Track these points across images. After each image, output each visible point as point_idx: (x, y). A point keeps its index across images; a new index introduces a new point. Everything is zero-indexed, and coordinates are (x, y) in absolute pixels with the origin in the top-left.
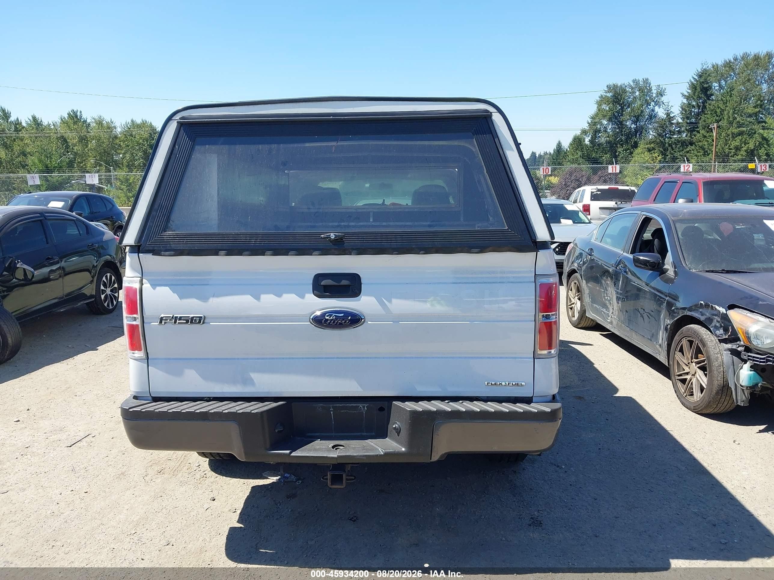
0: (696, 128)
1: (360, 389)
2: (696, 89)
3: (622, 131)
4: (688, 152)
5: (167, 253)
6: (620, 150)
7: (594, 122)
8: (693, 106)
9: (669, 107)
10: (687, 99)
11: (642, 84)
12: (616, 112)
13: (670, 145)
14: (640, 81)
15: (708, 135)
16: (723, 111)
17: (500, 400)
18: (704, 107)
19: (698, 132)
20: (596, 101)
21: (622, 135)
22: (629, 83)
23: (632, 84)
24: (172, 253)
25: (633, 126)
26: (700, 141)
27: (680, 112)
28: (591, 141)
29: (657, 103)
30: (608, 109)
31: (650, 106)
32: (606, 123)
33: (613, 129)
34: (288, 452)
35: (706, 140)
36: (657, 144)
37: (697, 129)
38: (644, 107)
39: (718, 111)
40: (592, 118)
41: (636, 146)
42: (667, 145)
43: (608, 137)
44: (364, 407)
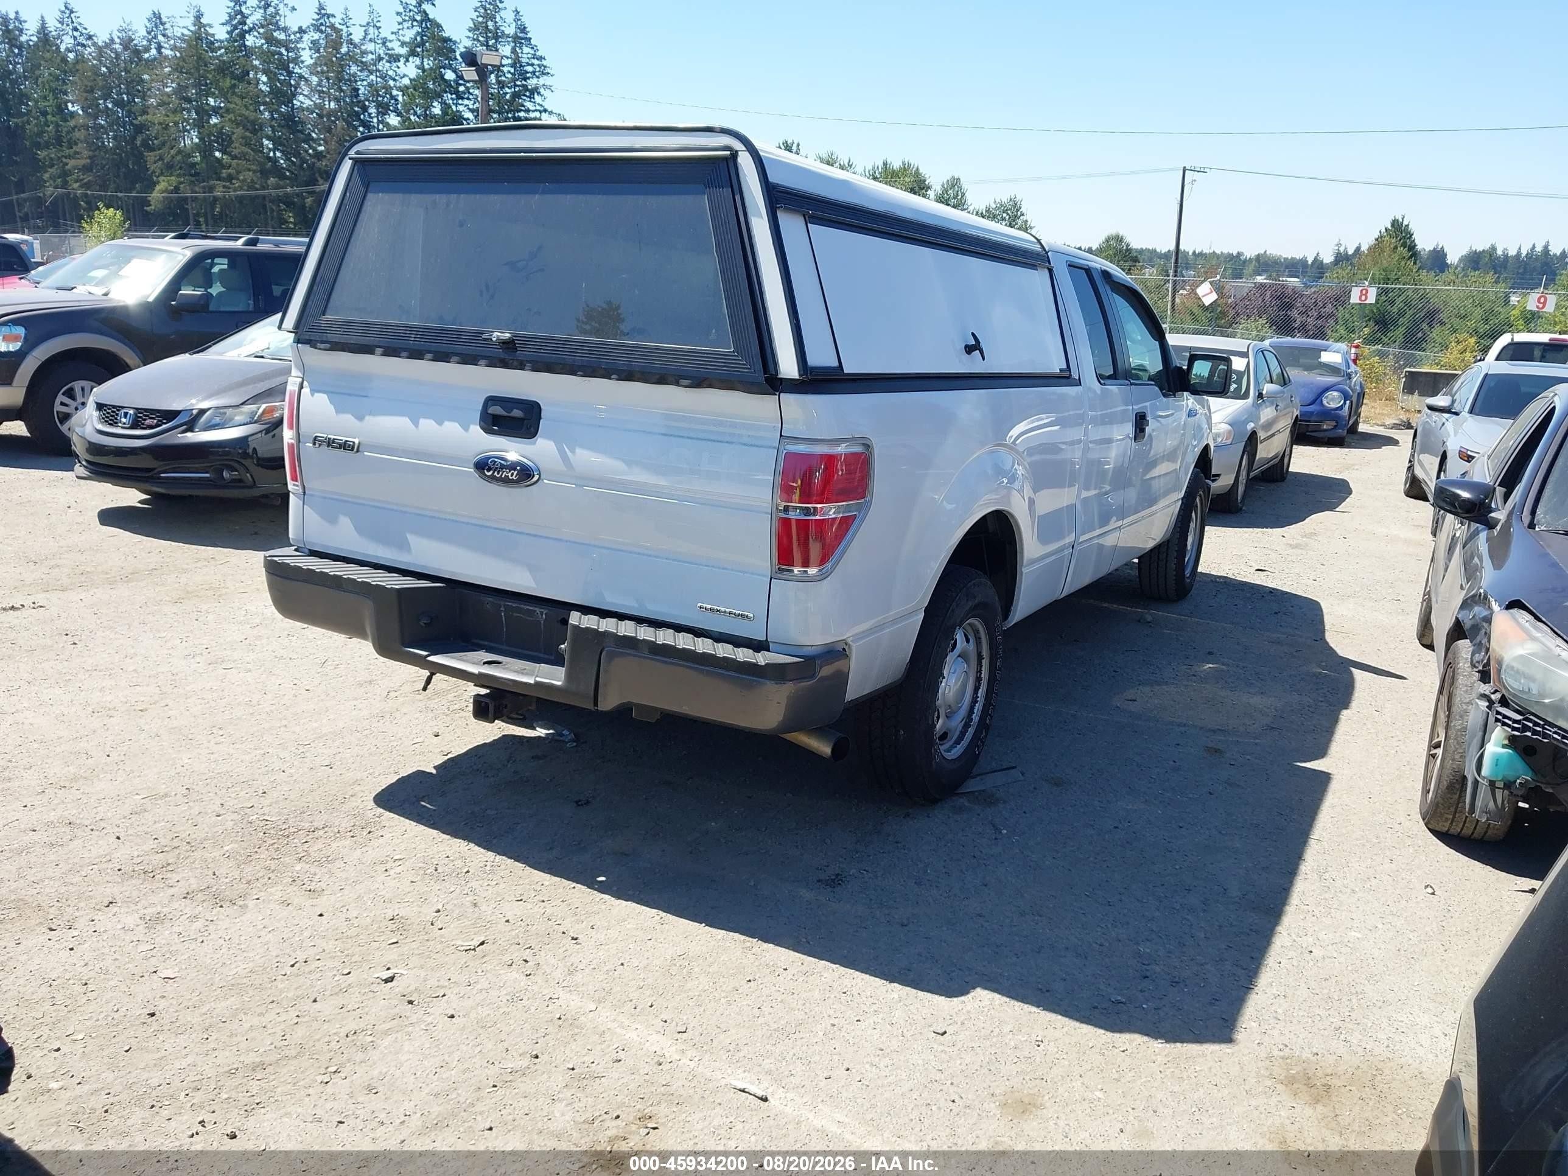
1: (534, 585)
5: (322, 346)
17: (719, 638)
24: (328, 346)
34: (425, 653)
44: (542, 614)
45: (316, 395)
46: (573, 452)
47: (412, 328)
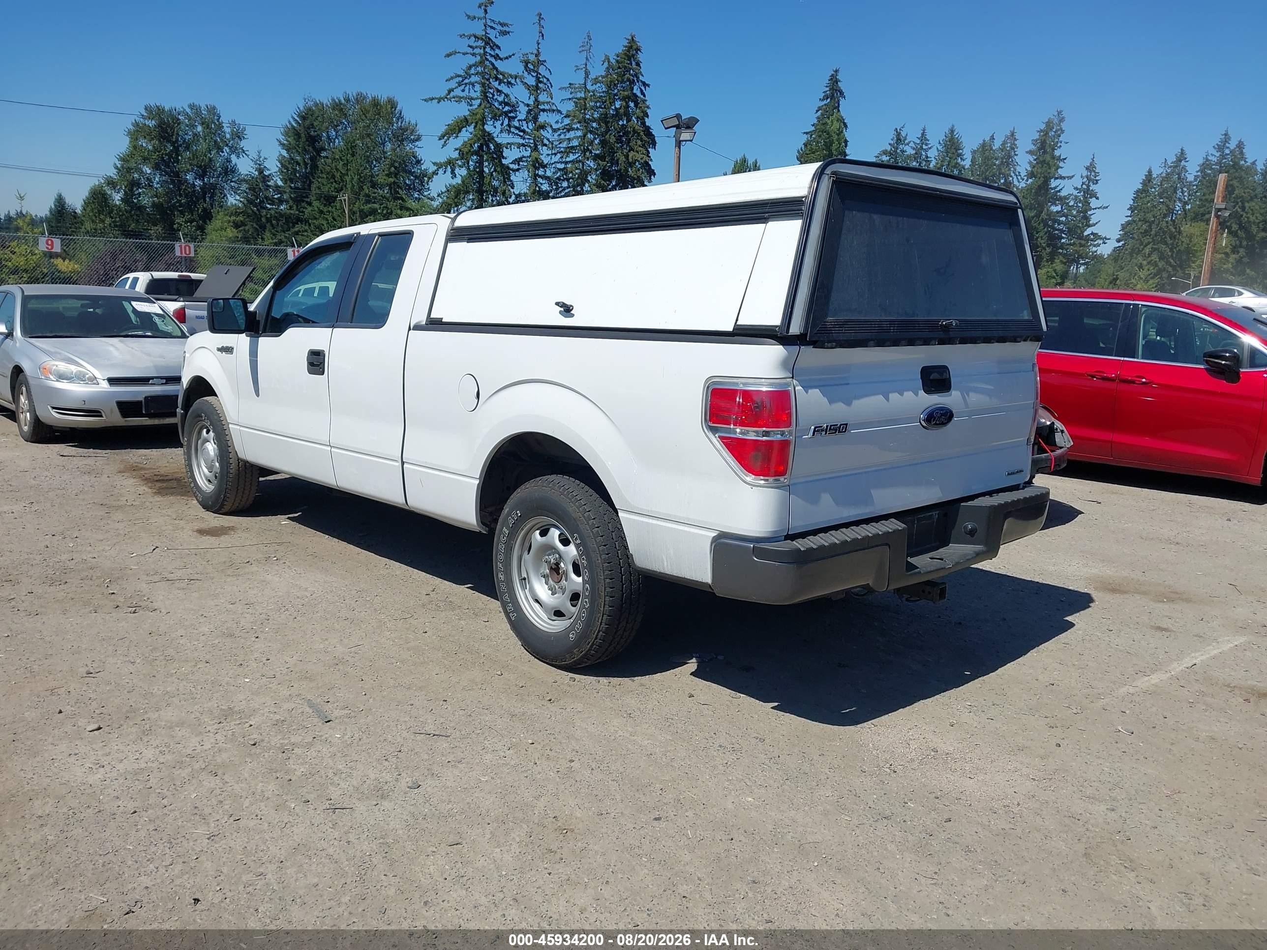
0: (305, 197)
2: (300, 137)
3: (180, 190)
4: (297, 233)
5: (830, 345)
6: (180, 220)
7: (127, 166)
8: (298, 163)
9: (261, 159)
10: (288, 150)
11: (205, 114)
12: (166, 155)
13: (269, 220)
14: (202, 109)
15: (325, 209)
16: (343, 175)
18: (315, 167)
19: (310, 204)
20: (127, 130)
21: (181, 195)
22: (182, 108)
23: (188, 110)
24: (834, 344)
25: (198, 182)
26: (316, 219)
27: (278, 169)
28: (126, 200)
29: (234, 150)
30: (150, 148)
31: (223, 152)
32: (149, 171)
33: (162, 183)
35: (324, 218)
36: (248, 216)
37: (306, 199)
38: (213, 153)
39: (338, 175)
40: (122, 159)
41: (207, 216)
42: (263, 220)
43: (156, 196)
44: (935, 514)
45: (810, 391)
46: (968, 396)
47: (892, 322)
